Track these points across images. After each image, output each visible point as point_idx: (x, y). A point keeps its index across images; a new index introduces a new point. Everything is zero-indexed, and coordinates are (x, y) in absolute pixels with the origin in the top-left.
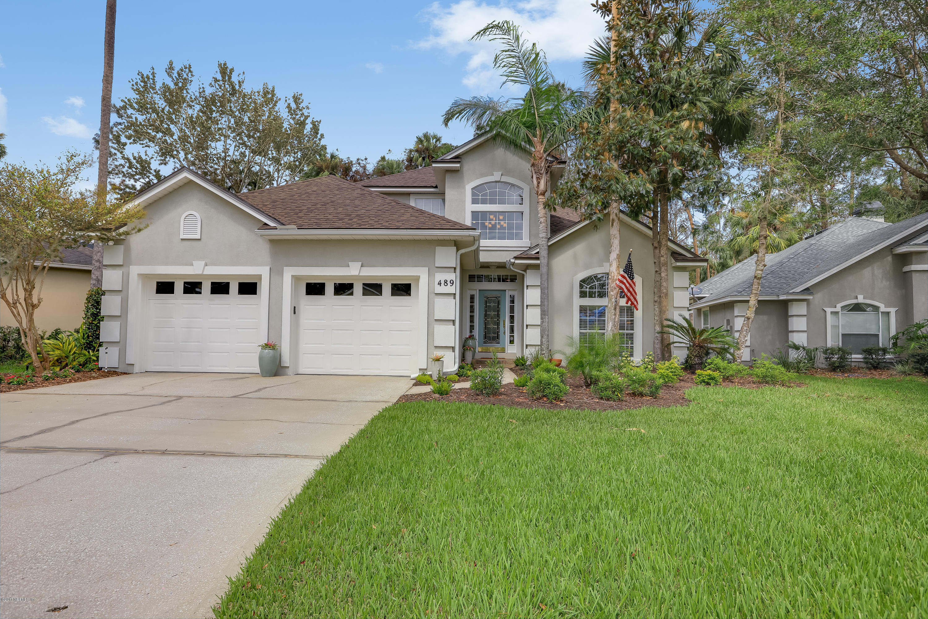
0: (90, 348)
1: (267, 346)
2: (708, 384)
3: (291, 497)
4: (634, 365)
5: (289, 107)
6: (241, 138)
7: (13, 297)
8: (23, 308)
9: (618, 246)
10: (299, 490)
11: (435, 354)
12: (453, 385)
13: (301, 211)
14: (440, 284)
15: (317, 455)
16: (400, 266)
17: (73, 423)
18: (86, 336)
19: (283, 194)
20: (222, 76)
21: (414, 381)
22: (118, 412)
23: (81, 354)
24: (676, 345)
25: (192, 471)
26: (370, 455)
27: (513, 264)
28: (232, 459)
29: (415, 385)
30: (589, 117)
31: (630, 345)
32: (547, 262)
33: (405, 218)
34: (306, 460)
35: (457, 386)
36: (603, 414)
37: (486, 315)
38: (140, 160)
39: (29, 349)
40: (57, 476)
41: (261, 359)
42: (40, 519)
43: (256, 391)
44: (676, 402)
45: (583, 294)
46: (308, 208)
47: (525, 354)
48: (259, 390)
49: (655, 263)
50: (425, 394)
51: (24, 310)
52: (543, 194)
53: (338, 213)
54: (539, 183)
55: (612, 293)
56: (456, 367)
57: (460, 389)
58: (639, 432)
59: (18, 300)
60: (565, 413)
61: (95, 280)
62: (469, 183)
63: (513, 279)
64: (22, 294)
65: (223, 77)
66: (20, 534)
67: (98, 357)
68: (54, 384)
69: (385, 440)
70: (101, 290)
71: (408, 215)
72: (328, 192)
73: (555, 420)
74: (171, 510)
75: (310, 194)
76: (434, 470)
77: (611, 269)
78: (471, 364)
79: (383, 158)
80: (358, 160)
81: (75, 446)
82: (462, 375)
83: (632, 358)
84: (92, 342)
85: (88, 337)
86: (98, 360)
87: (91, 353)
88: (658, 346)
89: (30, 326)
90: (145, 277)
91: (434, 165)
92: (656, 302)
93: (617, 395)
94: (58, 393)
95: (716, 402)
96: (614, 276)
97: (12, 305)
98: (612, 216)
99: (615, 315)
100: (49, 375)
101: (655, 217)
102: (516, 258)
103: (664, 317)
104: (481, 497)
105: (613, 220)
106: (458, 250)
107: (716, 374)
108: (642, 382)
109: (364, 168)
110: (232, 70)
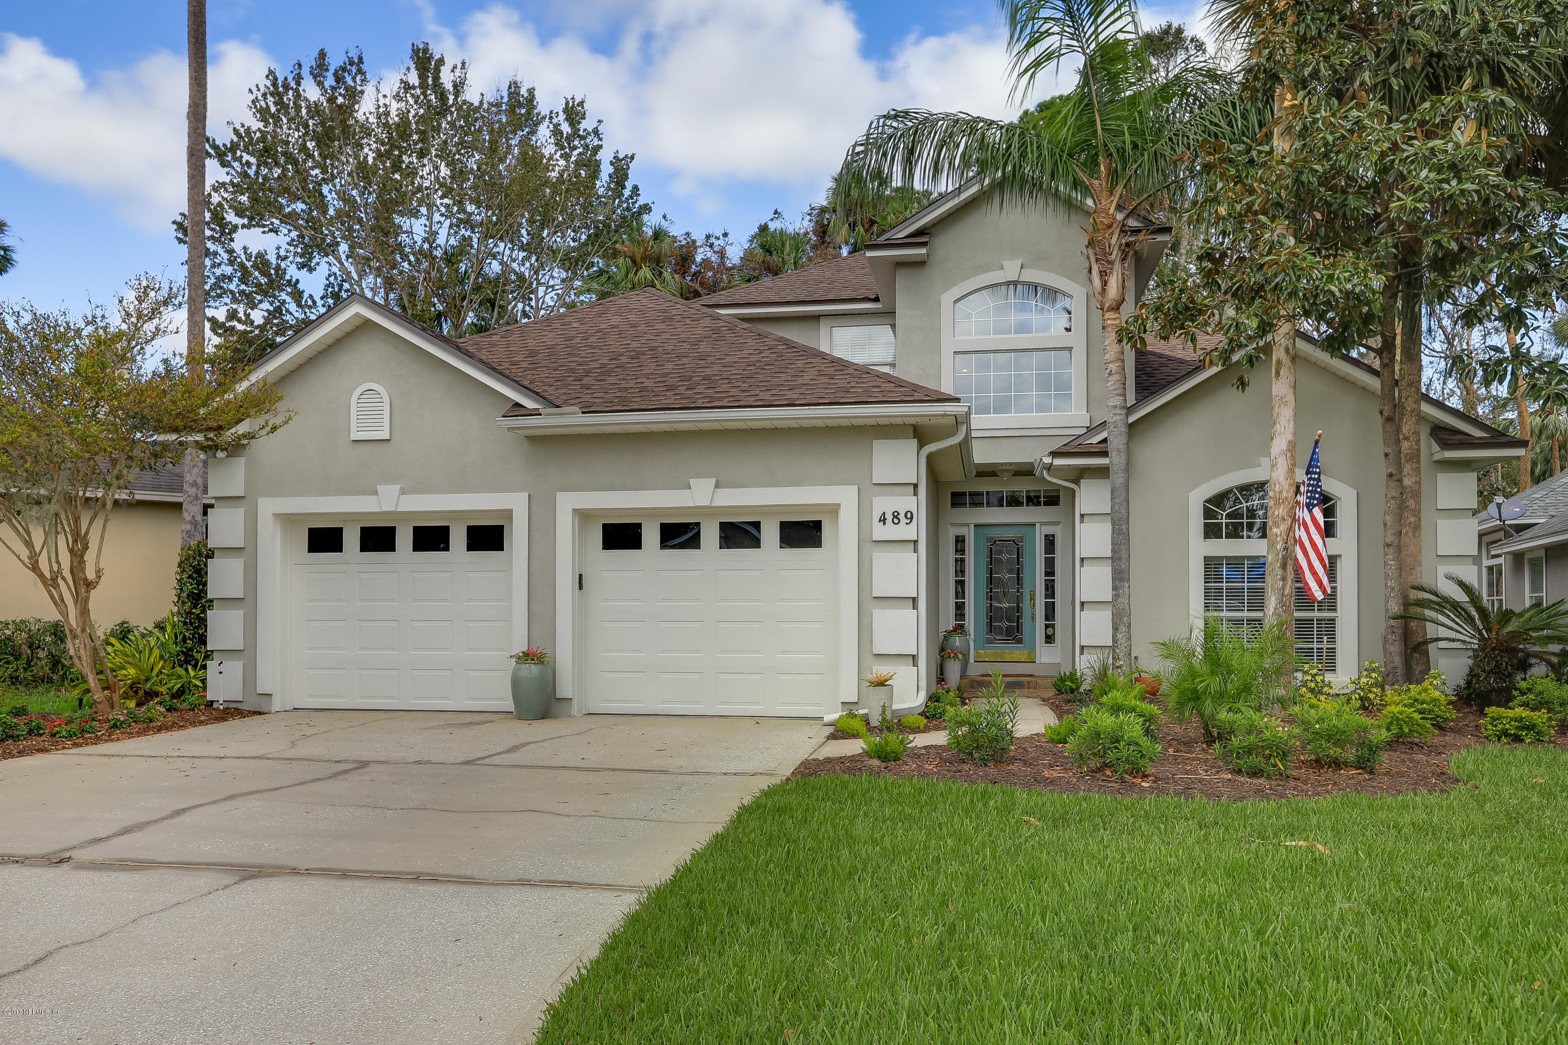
0: (187, 662)
1: (528, 657)
2: (1517, 739)
3: (580, 965)
4: (1332, 692)
5: (557, 132)
6: (462, 210)
7: (51, 567)
8: (69, 588)
9: (1292, 423)
10: (594, 952)
11: (874, 671)
12: (911, 737)
13: (588, 373)
14: (883, 520)
15: (630, 883)
16: (798, 483)
17: (177, 813)
18: (180, 638)
19: (550, 335)
20: (420, 77)
21: (831, 730)
22: (253, 793)
23: (172, 675)
24: (1442, 644)
25: (399, 910)
26: (731, 887)
27: (1049, 468)
28: (471, 889)
29: (833, 737)
30: (1223, 124)
31: (1325, 645)
32: (1124, 462)
33: (806, 379)
34: (609, 894)
35: (920, 741)
36: (1235, 807)
37: (991, 580)
38: (261, 262)
39: (84, 666)
40: (165, 913)
41: (516, 684)
42: (148, 990)
43: (508, 751)
44: (1420, 782)
45: (1211, 531)
46: (603, 366)
47: (1077, 667)
48: (515, 748)
49: (1386, 455)
50: (853, 759)
51: (71, 591)
52: (1116, 308)
53: (665, 375)
54: (1105, 283)
55: (1275, 530)
56: (922, 698)
57: (925, 747)
58: (1310, 850)
59: (59, 571)
60: (1149, 803)
61: (191, 523)
62: (947, 288)
63: (1052, 500)
64: (65, 558)
65: (422, 77)
66: (121, 1016)
67: (204, 681)
68: (130, 735)
69: (762, 857)
70: (206, 545)
71: (813, 372)
72: (642, 327)
73: (1124, 818)
74: (368, 981)
75: (606, 334)
76: (855, 918)
77: (1274, 475)
78: (958, 689)
79: (764, 229)
80: (708, 237)
81: (191, 860)
82: (934, 716)
83: (1329, 677)
84: (191, 650)
85: (184, 640)
86: (205, 688)
87: (192, 673)
88: (1396, 649)
89: (84, 623)
90: (287, 520)
91: (869, 254)
92: (1389, 545)
93: (1275, 766)
94: (141, 753)
95: (1525, 785)
96: (1281, 492)
97: (49, 583)
98: (1278, 354)
99: (1284, 579)
100: (122, 719)
101: (1388, 346)
102: (1055, 454)
103: (1412, 580)
104: (944, 976)
105: (1279, 362)
106: (921, 445)
107: (1540, 717)
108: (1335, 737)
109: (722, 254)
110: (441, 61)
